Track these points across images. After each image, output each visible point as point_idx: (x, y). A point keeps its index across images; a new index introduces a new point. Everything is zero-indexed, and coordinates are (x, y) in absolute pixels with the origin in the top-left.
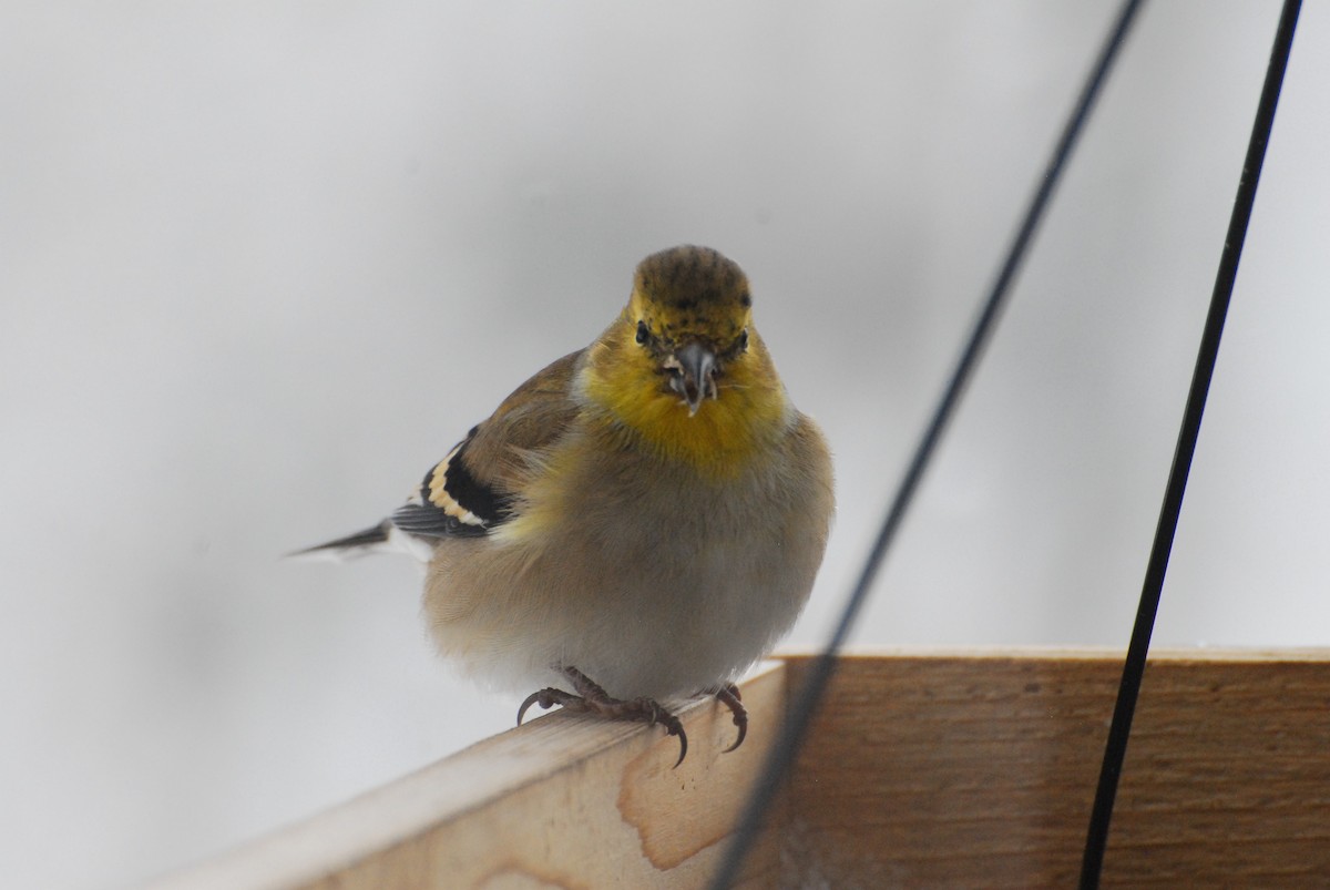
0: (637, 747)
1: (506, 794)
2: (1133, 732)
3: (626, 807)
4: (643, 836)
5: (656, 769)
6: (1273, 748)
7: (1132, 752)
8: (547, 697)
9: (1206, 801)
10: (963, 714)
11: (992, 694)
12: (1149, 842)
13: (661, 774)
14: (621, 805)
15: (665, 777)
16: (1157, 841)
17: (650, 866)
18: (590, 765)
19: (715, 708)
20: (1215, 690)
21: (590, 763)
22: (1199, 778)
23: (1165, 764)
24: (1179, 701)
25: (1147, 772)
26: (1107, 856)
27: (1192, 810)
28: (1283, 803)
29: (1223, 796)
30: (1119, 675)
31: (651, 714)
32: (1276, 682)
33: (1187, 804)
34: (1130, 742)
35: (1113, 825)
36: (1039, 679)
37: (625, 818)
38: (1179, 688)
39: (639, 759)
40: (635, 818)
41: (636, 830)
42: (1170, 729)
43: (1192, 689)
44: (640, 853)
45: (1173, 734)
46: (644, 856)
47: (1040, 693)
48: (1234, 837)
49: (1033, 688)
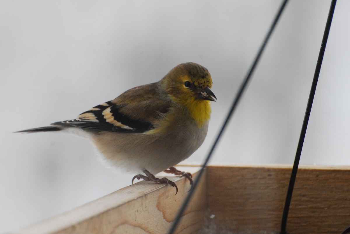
0: (162, 191)
1: (124, 204)
2: (294, 187)
3: (159, 206)
4: (164, 214)
5: (168, 196)
6: (332, 192)
7: (295, 193)
8: (139, 177)
9: (314, 205)
10: (251, 182)
11: (259, 177)
12: (299, 215)
13: (169, 197)
14: (157, 206)
15: (170, 198)
16: (302, 215)
17: (166, 221)
18: (149, 196)
19: (185, 180)
20: (317, 176)
21: (149, 195)
22: (313, 199)
23: (304, 196)
24: (308, 179)
25: (299, 198)
26: (288, 220)
27: (311, 208)
28: (334, 206)
29: (319, 204)
30: (291, 172)
31: (166, 182)
32: (333, 175)
33: (310, 206)
34: (294, 190)
35: (290, 211)
36: (272, 173)
37: (158, 209)
38: (308, 176)
39: (163, 194)
40: (161, 209)
41: (161, 213)
42: (305, 187)
43: (311, 176)
44: (163, 218)
45: (306, 188)
46: (164, 219)
47: (272, 177)
48: (321, 215)
49: (270, 175)
